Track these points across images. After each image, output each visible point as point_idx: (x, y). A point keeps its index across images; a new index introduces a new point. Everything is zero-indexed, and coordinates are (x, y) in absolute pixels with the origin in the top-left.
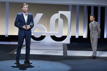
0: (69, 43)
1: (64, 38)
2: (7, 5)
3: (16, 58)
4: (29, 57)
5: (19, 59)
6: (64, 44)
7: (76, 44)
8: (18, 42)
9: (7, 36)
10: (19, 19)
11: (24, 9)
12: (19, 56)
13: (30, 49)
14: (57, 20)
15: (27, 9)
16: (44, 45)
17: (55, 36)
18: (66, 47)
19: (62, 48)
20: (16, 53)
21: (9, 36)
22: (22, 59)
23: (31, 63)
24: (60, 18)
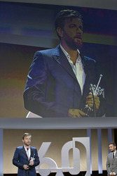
14: (71, 150)
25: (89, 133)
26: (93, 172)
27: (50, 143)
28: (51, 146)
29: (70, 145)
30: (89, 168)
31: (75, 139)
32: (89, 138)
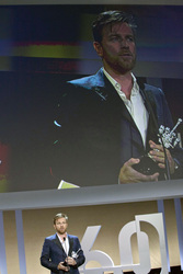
2: (19, 217)
11: (59, 226)
14: (134, 236)
15: (65, 225)
17: (133, 272)
24: (141, 231)
26: (172, 268)
27: (99, 227)
29: (132, 227)
31: (139, 218)
32: (161, 214)
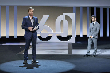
0: (74, 42)
1: (69, 37)
2: (16, 9)
3: (24, 59)
4: (35, 57)
5: (27, 59)
6: (69, 43)
7: (81, 43)
8: (25, 43)
9: (16, 37)
10: (26, 22)
12: (27, 56)
13: (36, 49)
14: (62, 21)
16: (51, 45)
17: (60, 36)
18: (71, 46)
19: (67, 47)
20: (24, 53)
21: (18, 37)
22: (30, 59)
23: (38, 63)
24: (65, 19)
25: (74, 9)
26: (76, 36)
28: (49, 18)
29: (61, 17)
30: (74, 33)
31: (65, 14)
